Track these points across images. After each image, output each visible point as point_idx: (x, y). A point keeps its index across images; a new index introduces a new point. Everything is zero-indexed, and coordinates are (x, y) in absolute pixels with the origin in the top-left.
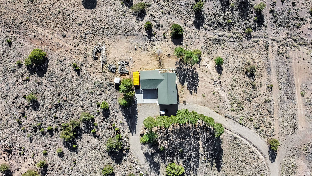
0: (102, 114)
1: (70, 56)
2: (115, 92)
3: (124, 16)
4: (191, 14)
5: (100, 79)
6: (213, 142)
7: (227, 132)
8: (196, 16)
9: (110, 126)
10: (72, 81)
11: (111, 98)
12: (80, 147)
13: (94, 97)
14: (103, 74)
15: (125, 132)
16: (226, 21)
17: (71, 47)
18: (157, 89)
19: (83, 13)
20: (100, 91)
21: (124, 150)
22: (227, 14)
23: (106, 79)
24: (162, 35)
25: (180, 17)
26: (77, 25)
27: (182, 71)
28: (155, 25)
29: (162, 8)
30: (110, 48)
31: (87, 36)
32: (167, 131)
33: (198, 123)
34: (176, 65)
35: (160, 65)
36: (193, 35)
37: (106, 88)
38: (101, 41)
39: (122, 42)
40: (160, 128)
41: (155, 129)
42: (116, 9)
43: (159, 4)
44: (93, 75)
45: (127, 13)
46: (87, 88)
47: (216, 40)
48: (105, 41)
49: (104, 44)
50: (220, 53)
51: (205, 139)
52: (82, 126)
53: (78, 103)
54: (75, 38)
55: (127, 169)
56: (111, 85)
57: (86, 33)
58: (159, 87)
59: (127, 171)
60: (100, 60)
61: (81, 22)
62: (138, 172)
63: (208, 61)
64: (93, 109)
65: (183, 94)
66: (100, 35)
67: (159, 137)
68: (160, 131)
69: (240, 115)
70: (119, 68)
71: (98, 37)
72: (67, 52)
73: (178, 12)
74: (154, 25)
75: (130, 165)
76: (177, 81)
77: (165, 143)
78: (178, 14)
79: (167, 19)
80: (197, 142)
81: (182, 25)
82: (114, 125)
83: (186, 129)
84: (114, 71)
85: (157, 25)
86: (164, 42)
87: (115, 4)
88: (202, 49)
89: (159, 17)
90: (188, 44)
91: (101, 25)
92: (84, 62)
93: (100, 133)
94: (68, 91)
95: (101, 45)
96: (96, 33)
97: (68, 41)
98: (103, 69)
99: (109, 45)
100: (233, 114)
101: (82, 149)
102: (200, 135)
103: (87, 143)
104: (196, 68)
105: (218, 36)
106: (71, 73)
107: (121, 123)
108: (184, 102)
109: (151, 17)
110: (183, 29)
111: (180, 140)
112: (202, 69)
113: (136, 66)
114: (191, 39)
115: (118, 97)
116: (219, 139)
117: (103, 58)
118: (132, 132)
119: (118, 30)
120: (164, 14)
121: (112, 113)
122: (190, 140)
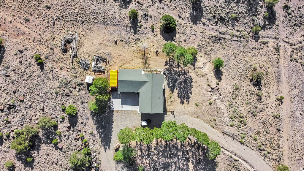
0: (68, 120)
1: (32, 45)
2: (86, 94)
4: (186, 5)
5: (68, 76)
6: (205, 165)
7: (224, 152)
8: (193, 8)
9: (77, 136)
10: (33, 77)
11: (80, 101)
12: (36, 161)
13: (59, 99)
14: (72, 70)
15: (96, 145)
16: (230, 15)
17: (34, 35)
18: (139, 93)
20: (67, 92)
21: (93, 168)
22: (232, 7)
23: (76, 77)
24: (150, 27)
25: (173, 8)
26: (44, 8)
27: (172, 74)
28: (142, 14)
30: (83, 38)
31: (56, 23)
32: (149, 147)
33: (188, 140)
34: (165, 65)
35: (146, 64)
36: (188, 30)
37: (75, 88)
38: (73, 29)
39: (99, 33)
40: (141, 143)
41: (133, 144)
44: (60, 72)
46: (51, 86)
47: (216, 37)
48: (78, 30)
49: (76, 34)
50: (220, 54)
51: (196, 161)
52: (40, 135)
53: (37, 104)
54: (40, 24)
56: (81, 84)
57: (55, 18)
58: (140, 91)
60: (70, 53)
61: (50, 5)
63: (205, 62)
64: (57, 114)
65: (172, 101)
66: (72, 22)
67: (138, 154)
68: (140, 147)
69: (242, 132)
70: (93, 64)
71: (70, 24)
72: (29, 40)
73: (171, 1)
74: (140, 14)
76: (164, 85)
77: (146, 163)
78: (171, 4)
79: (158, 9)
80: (186, 165)
81: (175, 17)
82: (81, 136)
83: (173, 146)
84: (86, 67)
85: (144, 15)
86: (151, 36)
88: (198, 47)
89: (148, 5)
90: (181, 40)
91: (74, 9)
92: (49, 54)
93: (63, 144)
94: (26, 89)
95: (72, 35)
96: (67, 20)
97: (32, 27)
98: (73, 64)
99: (82, 35)
100: (233, 131)
101: (40, 163)
102: (190, 154)
103: (46, 156)
104: (190, 70)
105: (218, 33)
106: (32, 66)
107: (91, 134)
108: (172, 112)
109: (137, 4)
110: (176, 22)
111: (165, 160)
112: (197, 72)
113: (115, 63)
114: (186, 34)
115: (90, 100)
116: (214, 161)
117: (74, 51)
118: (105, 146)
119: (95, 17)
120: (155, 2)
121: (80, 121)
122: (177, 161)
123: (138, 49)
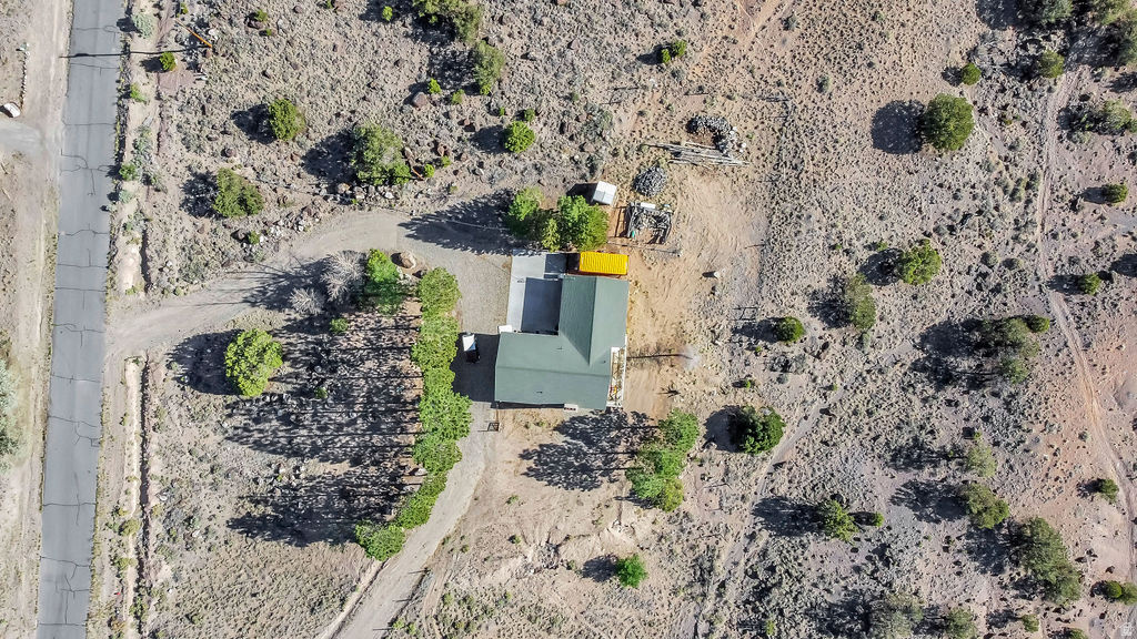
0: (491, 125)
1: (713, 35)
2: (564, 180)
3: (833, 247)
4: (813, 489)
5: (618, 132)
6: (338, 513)
7: (368, 570)
8: (802, 509)
9: (445, 147)
10: (621, 33)
11: (543, 162)
12: (382, 31)
13: (554, 103)
14: (636, 145)
15: (417, 200)
16: (773, 617)
17: (744, 42)
18: (557, 334)
19: (860, 100)
20: (574, 127)
21: (351, 189)
22: (797, 624)
23: (615, 154)
24: (749, 376)
25: (806, 449)
26: (819, 73)
27: (609, 431)
28: (790, 356)
29: (845, 388)
30: (726, 181)
31: (776, 105)
32: (399, 350)
33: (413, 466)
34: (635, 413)
35: (642, 356)
36: (735, 489)
37: (582, 149)
38: (755, 153)
39: (741, 227)
40: (413, 328)
41: (412, 308)
42: (863, 223)
43: (864, 379)
44: (633, 109)
45: (845, 259)
46: (592, 82)
47: (709, 572)
48: (751, 166)
49: (740, 162)
50: (658, 577)
51: (352, 485)
52: (456, 46)
53: (542, 42)
54: (776, 61)
55: (281, 191)
56: (593, 169)
57: (789, 104)
58: (562, 340)
59: (275, 190)
60: (686, 141)
61: (829, 91)
62: (266, 228)
63: (637, 533)
64: (512, 95)
65: (527, 427)
66: (776, 152)
67: (384, 319)
68: (404, 326)
69: (425, 626)
70: (649, 206)
71: (771, 144)
72: (730, 26)
73: (826, 443)
74: (790, 349)
75: (292, 203)
76: (575, 409)
77: (358, 340)
78: (818, 442)
79: (805, 401)
80: (345, 454)
81: (776, 452)
82: (444, 162)
83: (398, 422)
84: (640, 185)
85: (787, 362)
86: (723, 379)
87: (881, 218)
88: (682, 515)
89: (816, 373)
90: (706, 465)
91: (812, 160)
92: (685, 81)
93: (425, 109)
94: (588, 12)
95: (738, 151)
96: (783, 138)
97: (767, 36)
98: (652, 149)
99: (735, 179)
100: (430, 602)
101: (374, 38)
102: (372, 469)
103: (393, 58)
104: (614, 487)
105: (722, 578)
106: (652, 32)
107: (448, 189)
108: (495, 427)
109: (821, 343)
110: (762, 454)
111: (360, 396)
112: (608, 507)
113: (650, 268)
114: (723, 480)
115: (545, 189)
116: (346, 538)
117: (690, 153)
118: (414, 224)
119: (786, 219)
120: (824, 394)
121: (488, 161)
122: (357, 429)
123: (686, 338)
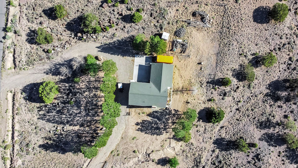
0: (128, 14)
2: (152, 32)
3: (241, 55)
4: (234, 135)
5: (170, 16)
6: (76, 142)
7: (86, 162)
8: (230, 142)
9: (113, 21)
11: (145, 26)
13: (149, 7)
14: (175, 20)
15: (103, 39)
18: (149, 83)
19: (249, 6)
20: (155, 15)
21: (82, 35)
23: (169, 23)
24: (213, 97)
25: (231, 122)
27: (166, 116)
28: (226, 91)
29: (244, 102)
30: (205, 32)
31: (222, 7)
32: (97, 88)
33: (101, 127)
34: (175, 110)
35: (177, 91)
36: (208, 135)
37: (158, 22)
38: (215, 23)
39: (210, 48)
40: (101, 81)
41: (101, 74)
42: (250, 46)
43: (250, 99)
44: (175, 9)
45: (244, 58)
47: (199, 163)
48: (213, 28)
49: (210, 26)
50: (182, 165)
51: (80, 133)
55: (59, 36)
56: (161, 28)
57: (226, 7)
58: (151, 84)
59: (57, 35)
60: (192, 19)
61: (239, 3)
62: (54, 48)
63: (176, 149)
64: (135, 4)
65: (139, 114)
66: (222, 23)
67: (91, 78)
68: (98, 80)
70: (180, 41)
71: (220, 20)
73: (238, 120)
74: (226, 89)
75: (63, 40)
76: (156, 108)
78: (235, 120)
79: (231, 106)
80: (78, 123)
81: (221, 123)
82: (113, 25)
83: (96, 113)
84: (177, 34)
85: (226, 92)
86: (204, 98)
87: (256, 45)
88: (190, 144)
89: (235, 97)
90: (199, 127)
91: (234, 25)
93: (106, 8)
95: (209, 22)
96: (224, 18)
98: (181, 22)
99: (208, 32)
102: (87, 128)
104: (168, 134)
105: (203, 165)
107: (114, 35)
108: (129, 114)
109: (236, 86)
110: (217, 124)
111: (83, 103)
112: (166, 141)
113: (180, 61)
114: (204, 132)
115: (146, 35)
116: (79, 151)
117: (193, 23)
118: (101, 47)
119: (225, 45)
120: (237, 104)
121: (127, 26)
122: (82, 115)
123: (192, 84)
